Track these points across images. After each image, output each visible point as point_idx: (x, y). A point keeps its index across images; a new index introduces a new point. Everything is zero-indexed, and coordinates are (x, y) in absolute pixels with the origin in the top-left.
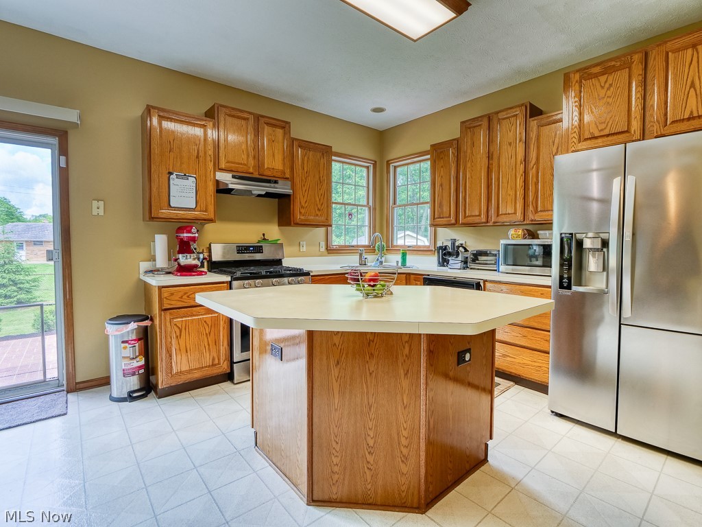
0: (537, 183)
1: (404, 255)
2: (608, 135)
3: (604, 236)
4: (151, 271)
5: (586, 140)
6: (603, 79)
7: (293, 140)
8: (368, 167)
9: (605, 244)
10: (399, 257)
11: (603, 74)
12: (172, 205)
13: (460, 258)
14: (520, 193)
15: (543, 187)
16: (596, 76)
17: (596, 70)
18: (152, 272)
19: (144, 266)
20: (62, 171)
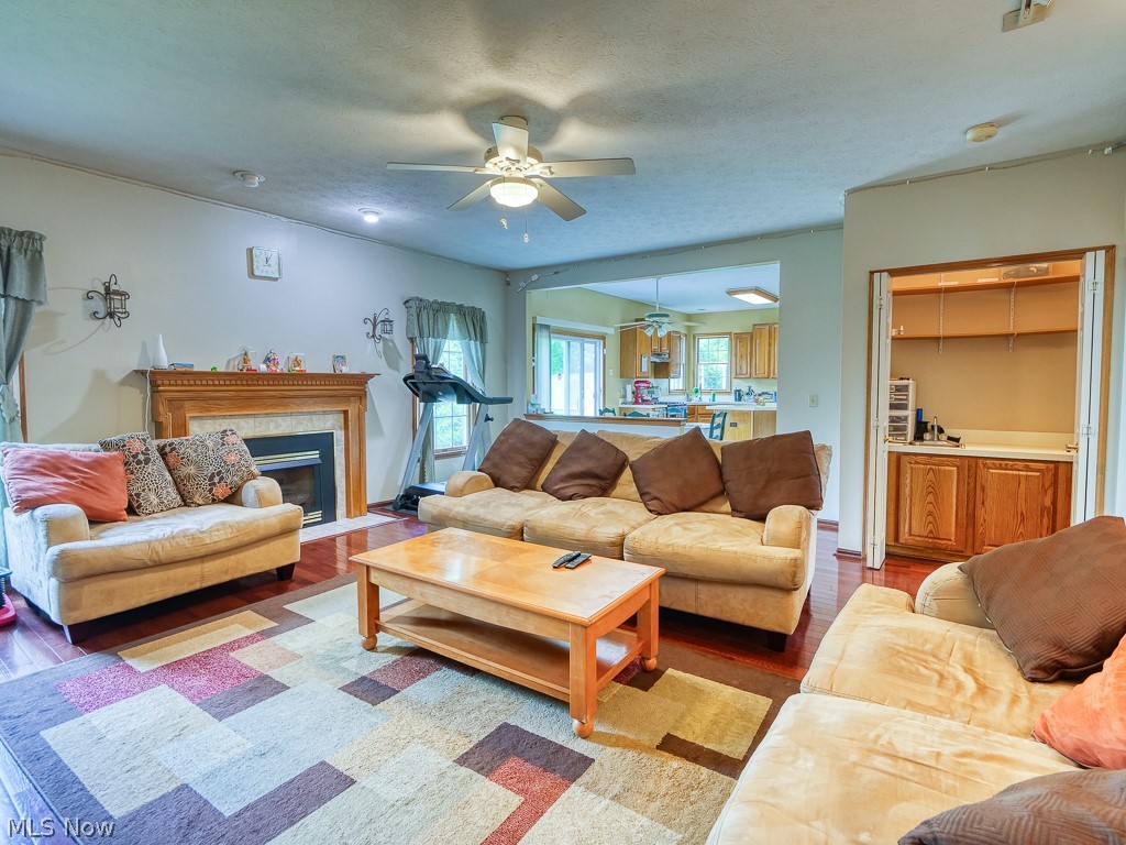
19: (621, 400)
20: (604, 355)
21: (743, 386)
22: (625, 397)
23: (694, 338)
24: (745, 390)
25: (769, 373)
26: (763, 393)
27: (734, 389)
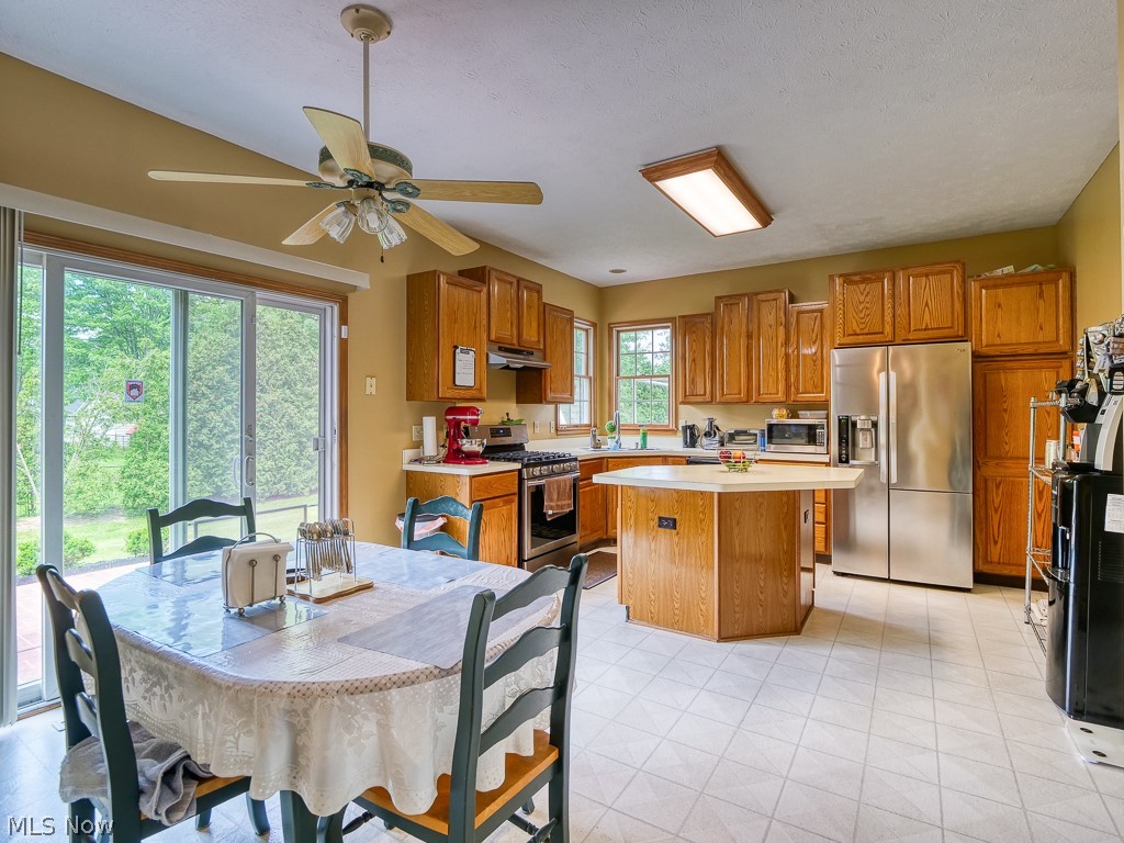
0: (798, 366)
1: (645, 435)
2: (867, 334)
3: (874, 418)
4: (416, 460)
5: (850, 335)
6: (862, 286)
7: (545, 304)
8: (587, 330)
9: (875, 425)
10: (638, 439)
11: (862, 282)
12: (457, 383)
13: (717, 438)
14: (781, 375)
15: (804, 370)
16: (856, 283)
17: (857, 278)
18: (419, 460)
19: (408, 454)
20: (343, 344)
21: (698, 417)
22: (419, 444)
23: (610, 330)
24: (703, 426)
25: (749, 390)
26: (738, 433)
27: (682, 423)
